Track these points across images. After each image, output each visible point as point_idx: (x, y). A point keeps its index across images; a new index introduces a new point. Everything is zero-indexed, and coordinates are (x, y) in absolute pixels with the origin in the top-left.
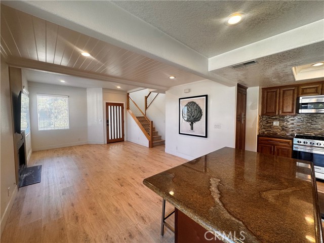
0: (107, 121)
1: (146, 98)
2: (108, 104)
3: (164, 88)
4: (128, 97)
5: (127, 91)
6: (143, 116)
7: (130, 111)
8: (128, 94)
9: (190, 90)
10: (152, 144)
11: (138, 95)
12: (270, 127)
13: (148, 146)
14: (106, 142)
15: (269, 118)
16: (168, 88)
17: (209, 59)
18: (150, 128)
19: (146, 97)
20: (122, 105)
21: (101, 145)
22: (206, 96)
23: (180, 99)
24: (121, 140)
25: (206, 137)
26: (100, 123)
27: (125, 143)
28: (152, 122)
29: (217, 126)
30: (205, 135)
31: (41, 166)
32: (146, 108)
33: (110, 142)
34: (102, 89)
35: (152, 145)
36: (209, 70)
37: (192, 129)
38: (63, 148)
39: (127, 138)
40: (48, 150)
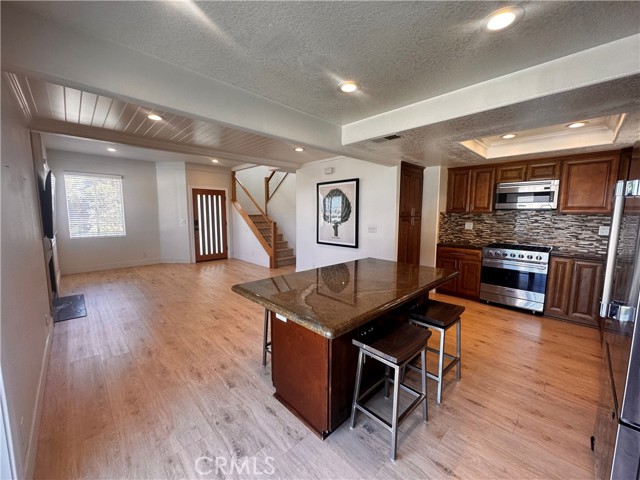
0: (196, 223)
1: (268, 180)
2: (195, 192)
3: (294, 165)
4: (234, 179)
5: (230, 168)
6: (260, 213)
7: (237, 204)
8: (234, 173)
9: (333, 170)
10: (276, 262)
11: (252, 176)
12: (461, 231)
13: (268, 266)
14: (194, 261)
15: (460, 217)
16: (300, 165)
17: (343, 127)
18: (272, 235)
19: (266, 178)
20: (222, 193)
21: (185, 265)
22: (357, 180)
23: (318, 184)
24: (221, 257)
25: (356, 246)
26: (181, 225)
27: (229, 262)
28: (275, 223)
29: (372, 229)
30: (354, 245)
31: (82, 296)
32: (268, 199)
33: (202, 260)
34: (183, 164)
35: (275, 264)
36: (343, 144)
37: (336, 234)
38: (117, 270)
39: (233, 253)
40: (88, 273)
